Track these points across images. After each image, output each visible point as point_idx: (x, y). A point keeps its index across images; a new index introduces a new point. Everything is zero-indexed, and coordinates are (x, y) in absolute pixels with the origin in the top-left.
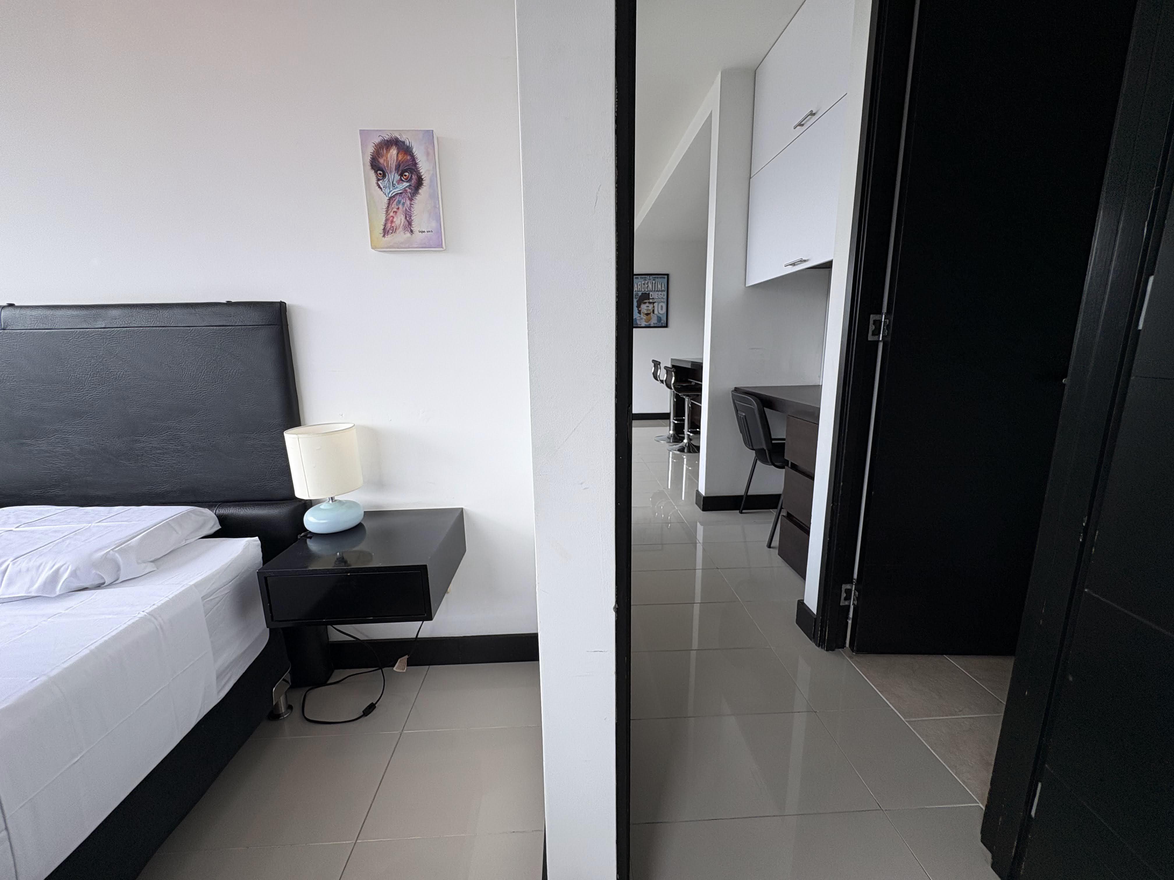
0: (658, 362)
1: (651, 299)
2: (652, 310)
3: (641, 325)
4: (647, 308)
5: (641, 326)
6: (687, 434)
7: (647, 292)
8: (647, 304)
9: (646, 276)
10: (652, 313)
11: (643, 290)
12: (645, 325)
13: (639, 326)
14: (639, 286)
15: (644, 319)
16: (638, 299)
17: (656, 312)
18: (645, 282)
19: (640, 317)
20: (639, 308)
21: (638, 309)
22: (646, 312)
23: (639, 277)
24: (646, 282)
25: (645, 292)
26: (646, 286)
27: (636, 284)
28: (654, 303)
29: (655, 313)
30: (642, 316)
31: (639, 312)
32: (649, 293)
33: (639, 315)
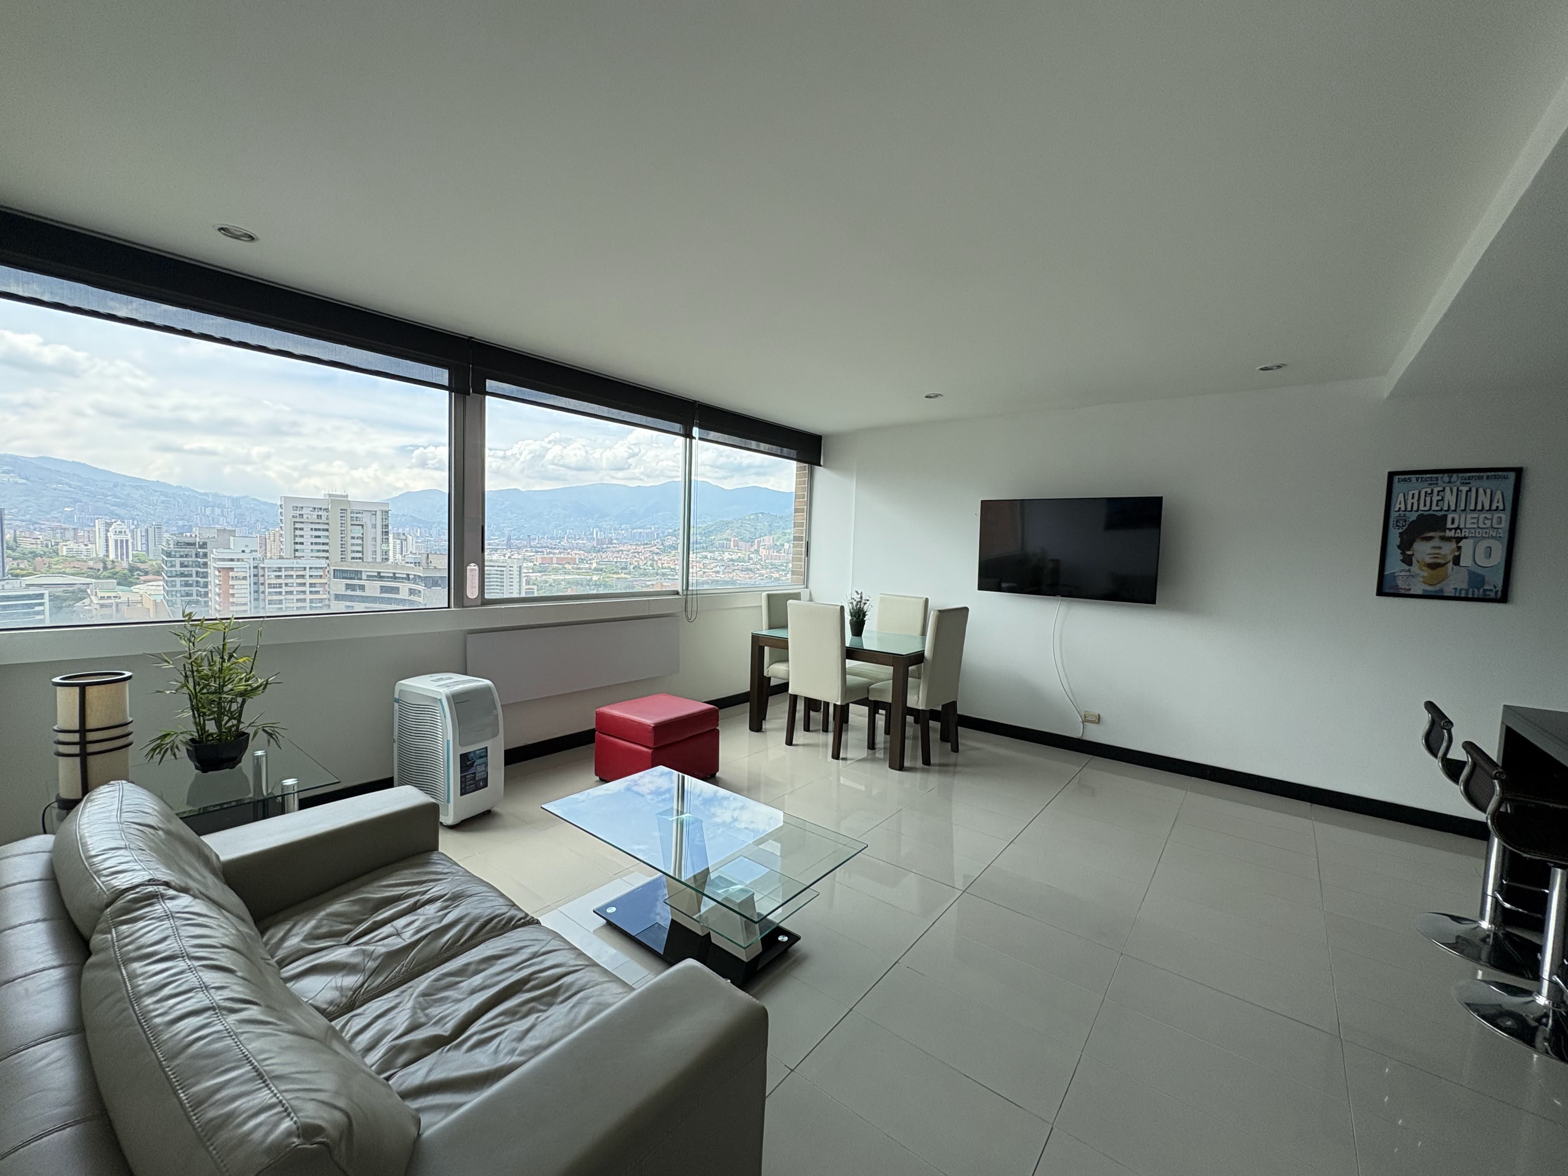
0: (1445, 717)
1: (1450, 530)
2: (1450, 558)
3: (1410, 590)
4: (1437, 551)
5: (1411, 592)
6: (1551, 981)
7: (1440, 514)
8: (1436, 542)
9: (1440, 476)
10: (1450, 565)
11: (1422, 507)
12: (1424, 590)
13: (1403, 592)
14: (1413, 498)
15: (1423, 577)
16: (1404, 528)
17: (1466, 561)
18: (1432, 491)
19: (1409, 571)
20: (1409, 550)
21: (1403, 553)
22: (1429, 560)
23: (1413, 477)
24: (1436, 490)
25: (1431, 512)
26: (1435, 498)
27: (1401, 495)
28: (1459, 540)
29: (1461, 564)
30: (1415, 568)
31: (1408, 560)
32: (1446, 516)
33: (1407, 568)
